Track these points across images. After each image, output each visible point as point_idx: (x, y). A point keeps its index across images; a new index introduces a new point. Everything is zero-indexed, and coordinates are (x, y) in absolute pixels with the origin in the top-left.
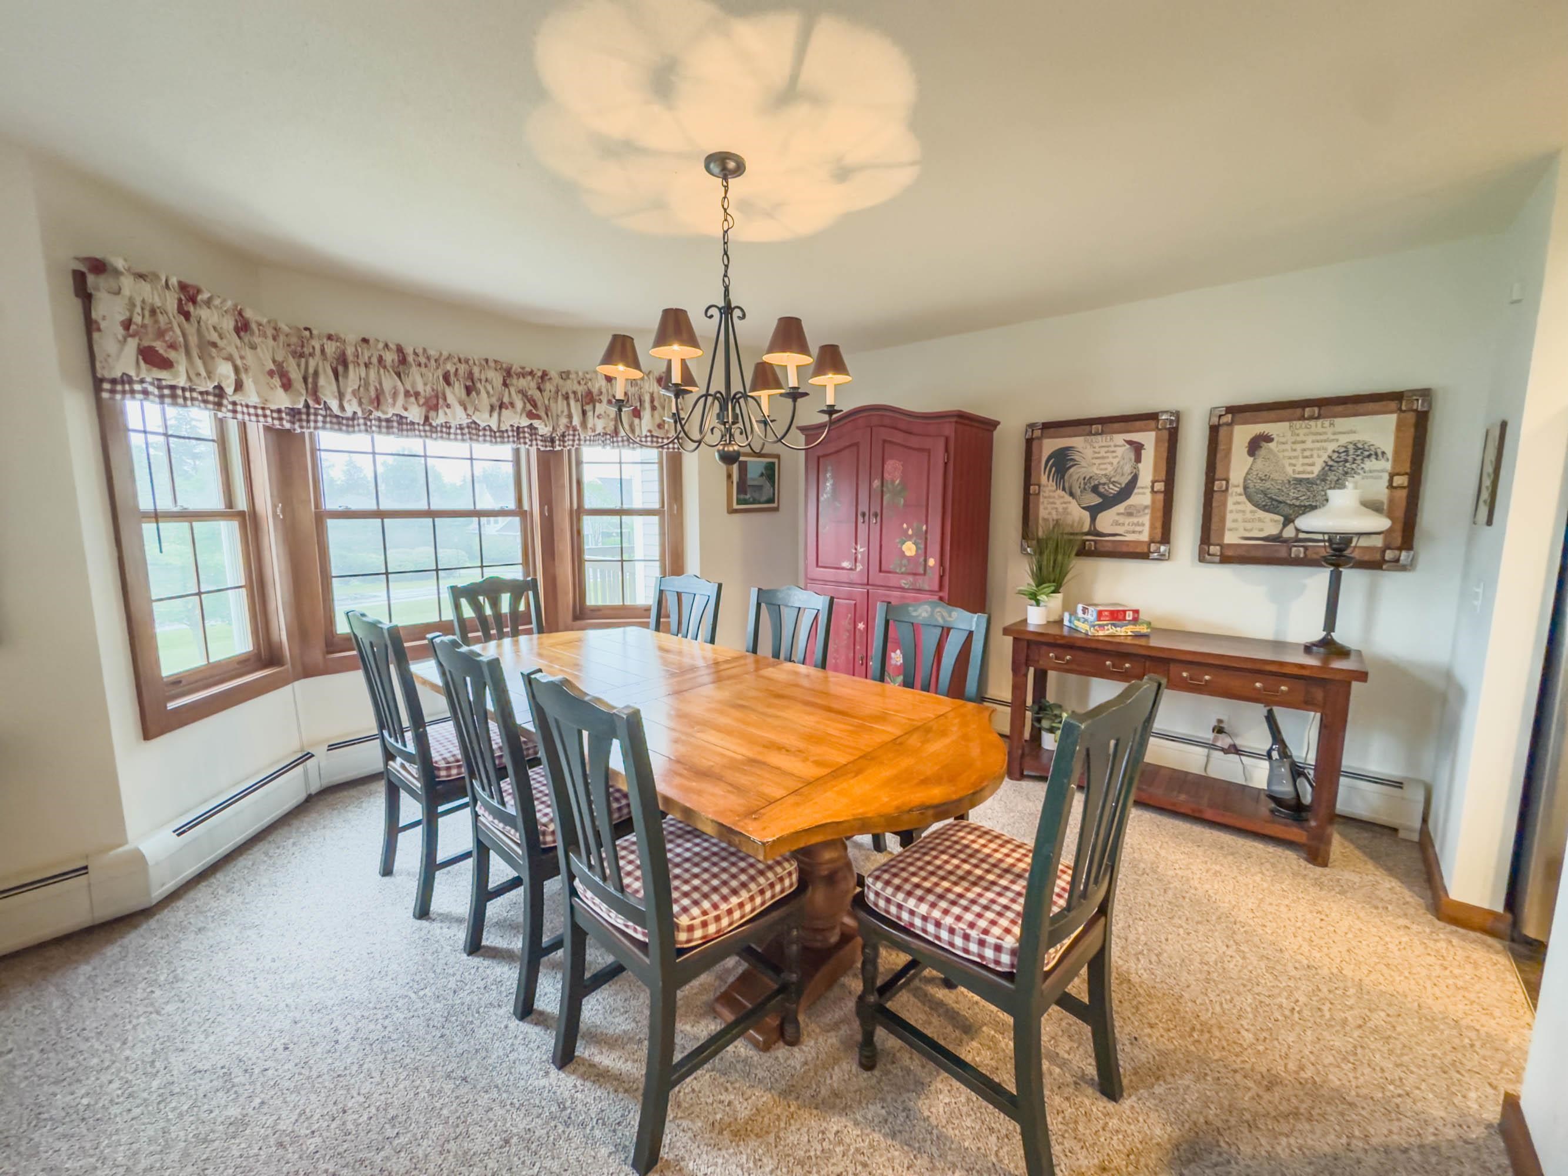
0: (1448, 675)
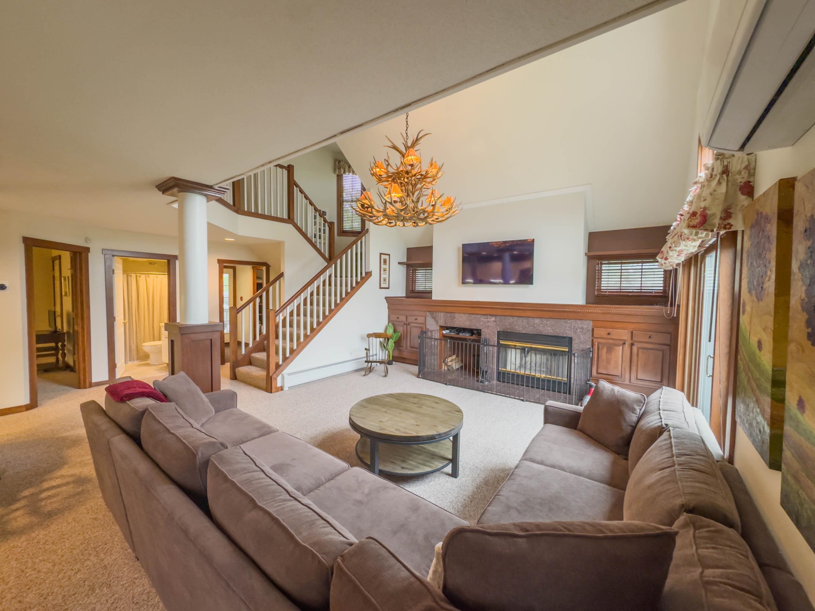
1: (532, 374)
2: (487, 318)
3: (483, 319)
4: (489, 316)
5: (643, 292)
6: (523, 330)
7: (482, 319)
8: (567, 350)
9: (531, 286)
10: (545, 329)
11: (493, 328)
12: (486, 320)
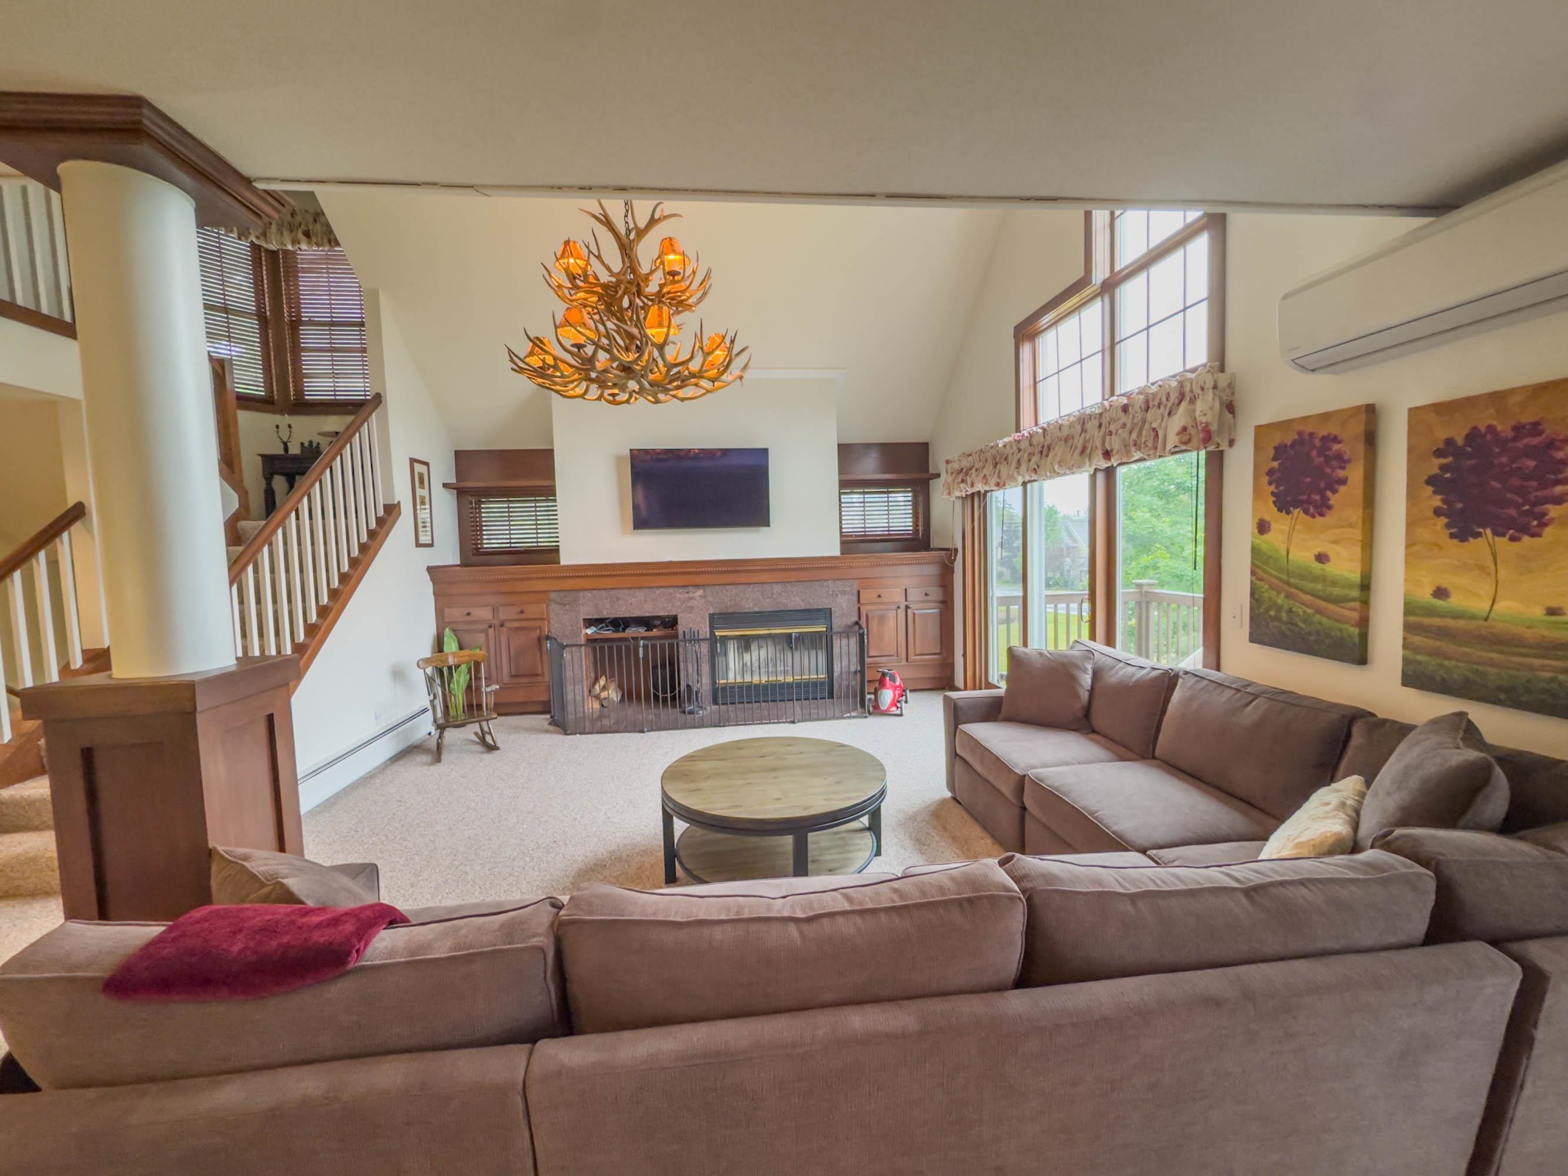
1: (746, 680)
2: (688, 593)
3: (680, 594)
4: (691, 589)
5: (891, 535)
6: (755, 605)
7: (678, 595)
8: (825, 629)
9: (764, 529)
10: (791, 601)
11: (702, 610)
12: (686, 595)
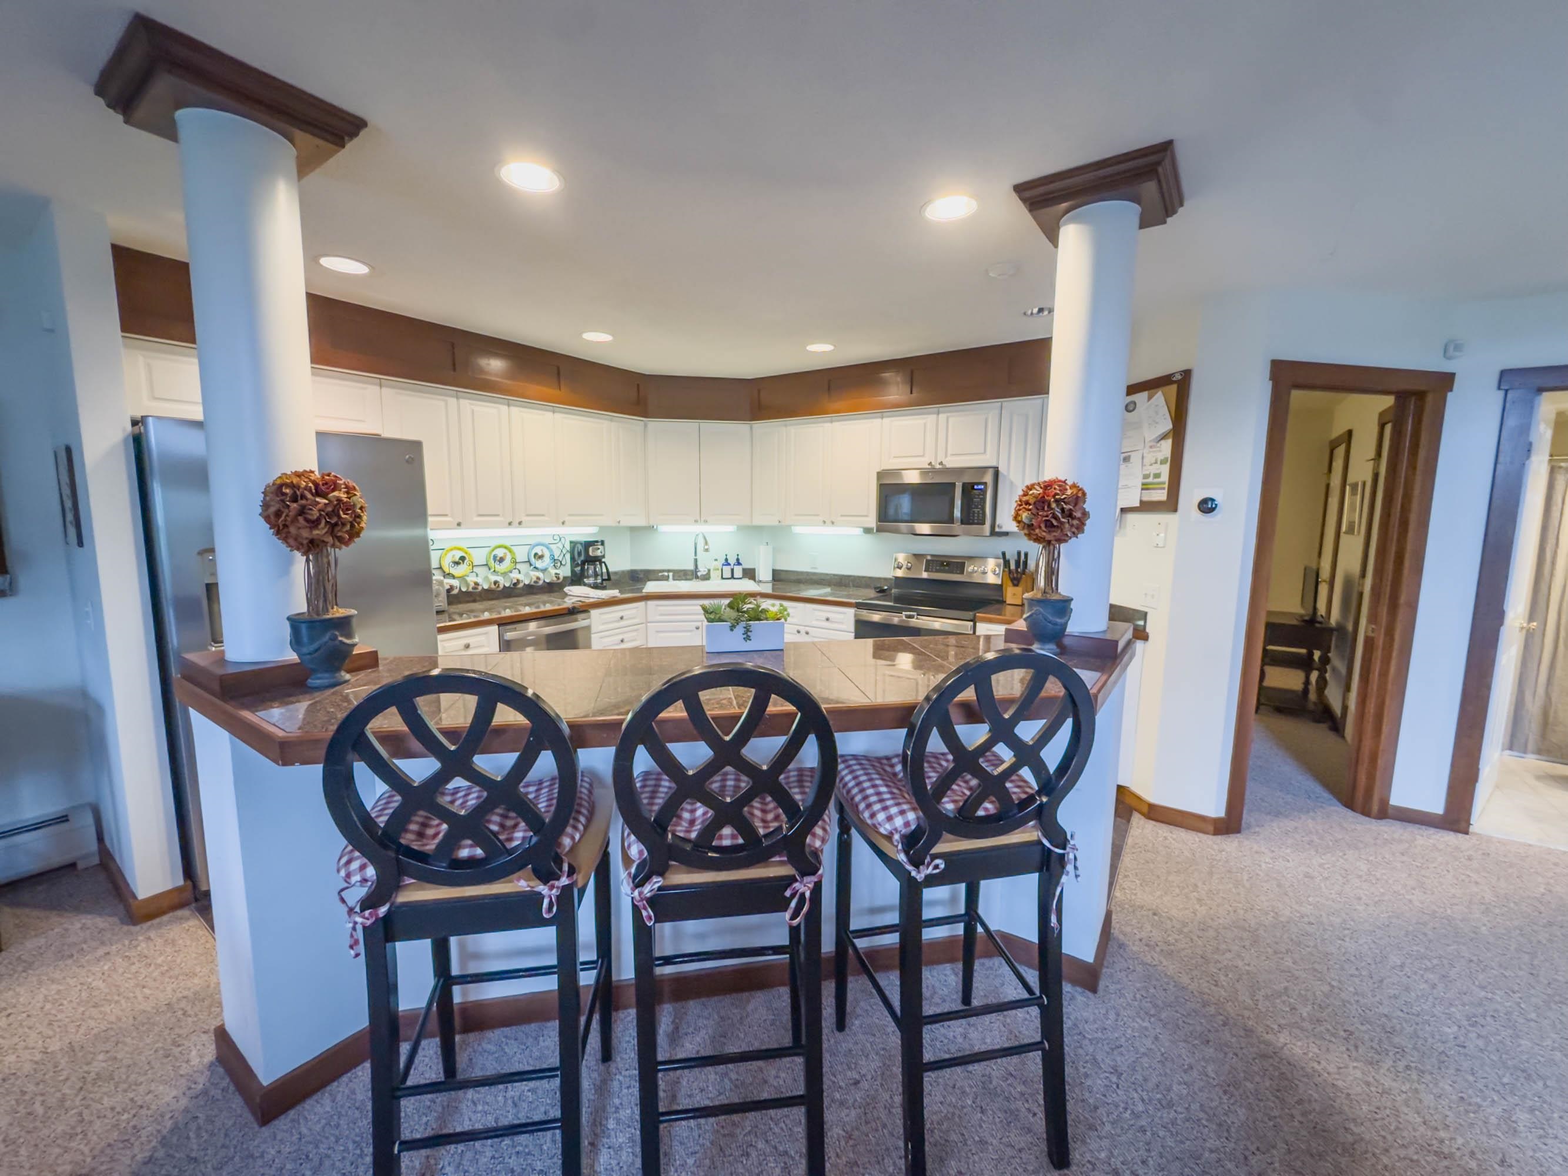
0: (84, 694)
